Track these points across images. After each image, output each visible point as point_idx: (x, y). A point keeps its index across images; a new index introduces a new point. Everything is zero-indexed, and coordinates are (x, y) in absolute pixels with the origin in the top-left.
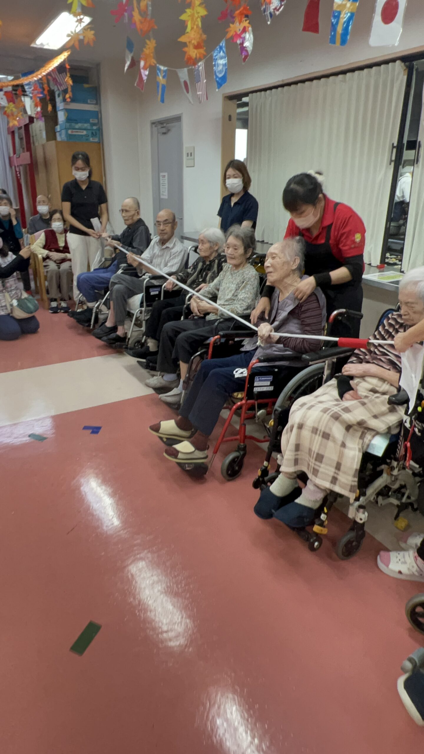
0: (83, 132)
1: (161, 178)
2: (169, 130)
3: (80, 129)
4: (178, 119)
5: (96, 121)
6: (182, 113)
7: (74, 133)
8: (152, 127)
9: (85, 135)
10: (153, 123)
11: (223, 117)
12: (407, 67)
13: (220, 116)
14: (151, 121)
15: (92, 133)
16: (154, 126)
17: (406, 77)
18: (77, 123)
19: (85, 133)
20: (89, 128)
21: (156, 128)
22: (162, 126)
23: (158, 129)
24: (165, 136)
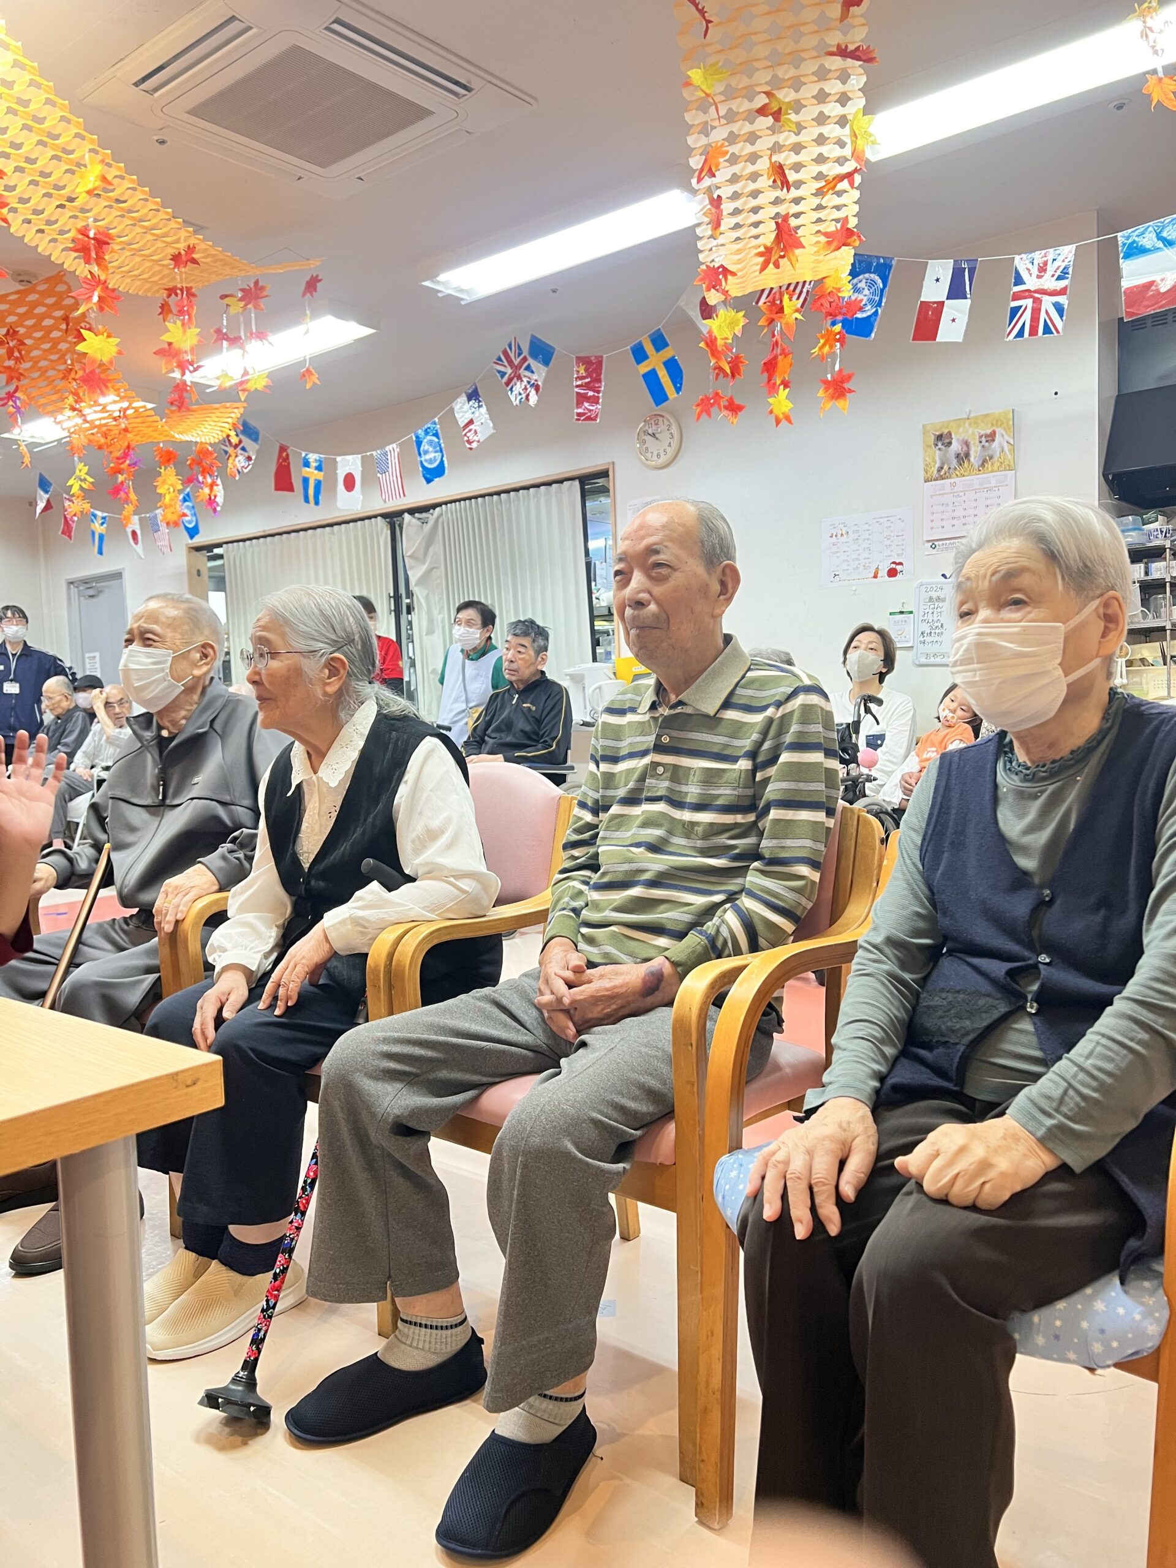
2: (100, 592)
4: (118, 575)
6: (123, 569)
8: (69, 588)
10: (70, 583)
11: (189, 572)
12: (389, 523)
13: (185, 570)
14: (67, 579)
16: (72, 586)
17: (389, 532)
21: (76, 590)
22: (88, 586)
23: (79, 591)
24: (94, 600)
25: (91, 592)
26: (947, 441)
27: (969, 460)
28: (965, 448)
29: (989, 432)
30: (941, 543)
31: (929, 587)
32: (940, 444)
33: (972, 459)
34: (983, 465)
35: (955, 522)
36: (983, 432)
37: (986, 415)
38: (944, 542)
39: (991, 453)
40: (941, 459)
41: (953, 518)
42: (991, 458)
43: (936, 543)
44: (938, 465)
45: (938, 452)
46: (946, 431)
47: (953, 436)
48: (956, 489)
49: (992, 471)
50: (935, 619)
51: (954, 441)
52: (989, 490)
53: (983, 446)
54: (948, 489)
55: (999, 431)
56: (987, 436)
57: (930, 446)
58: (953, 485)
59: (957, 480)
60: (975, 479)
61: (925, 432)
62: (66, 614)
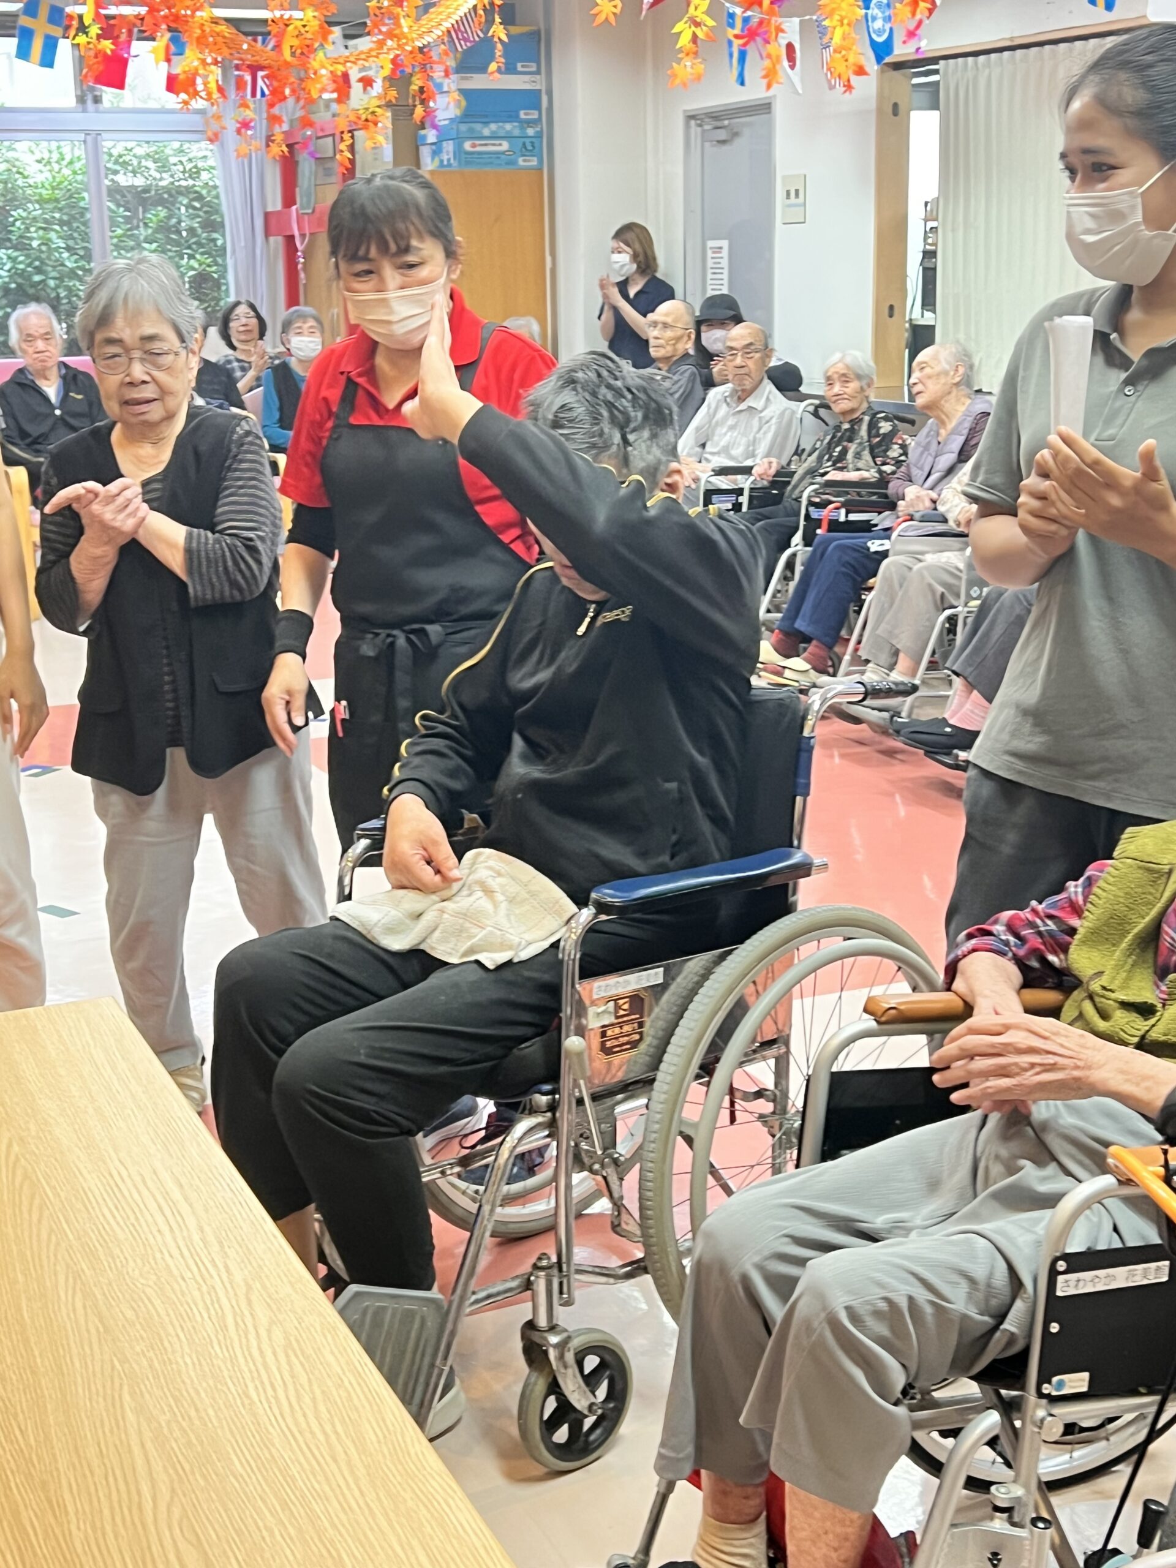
0: (500, 145)
1: (710, 254)
2: (736, 134)
3: (494, 137)
5: (534, 115)
6: (775, 96)
7: (479, 149)
8: (687, 127)
9: (503, 153)
10: (690, 117)
11: (880, 110)
13: (873, 104)
14: (685, 111)
15: (524, 144)
16: (693, 122)
18: (486, 123)
19: (505, 146)
20: (517, 132)
21: (699, 129)
22: (719, 124)
23: (704, 131)
24: (725, 148)
25: (722, 135)
62: (679, 170)
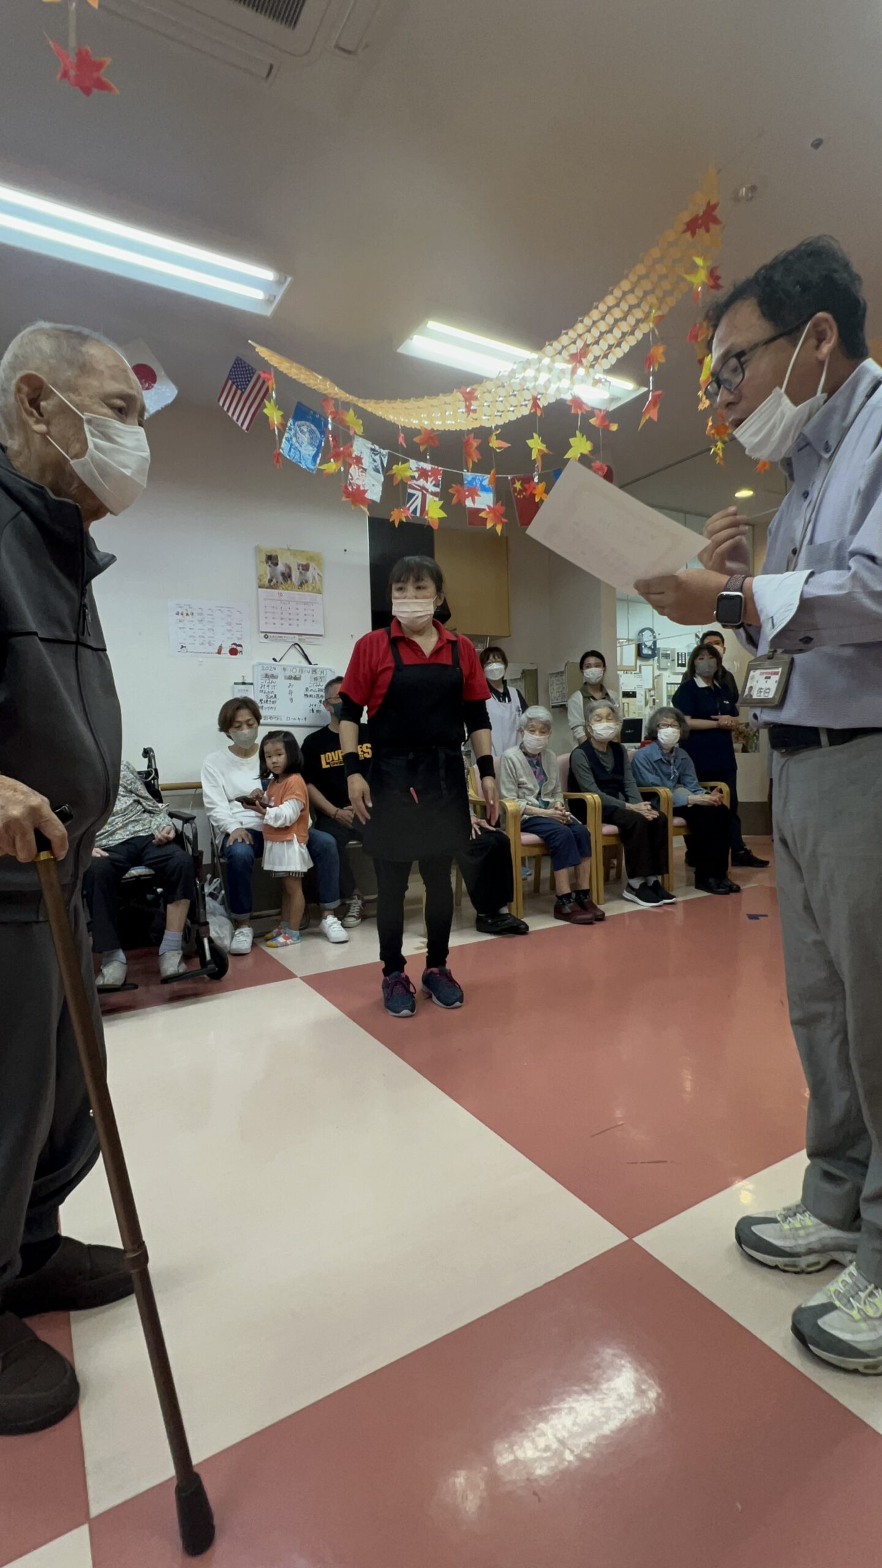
26: (275, 561)
27: (291, 580)
28: (288, 570)
29: (304, 563)
30: (272, 635)
31: (265, 666)
32: (270, 563)
33: (293, 579)
34: (301, 584)
35: (283, 621)
36: (300, 562)
37: (303, 551)
38: (275, 635)
39: (306, 578)
40: (271, 574)
41: (282, 619)
42: (307, 582)
43: (269, 635)
44: (269, 577)
45: (268, 568)
46: (274, 554)
47: (279, 559)
48: (282, 598)
49: (308, 591)
50: (270, 690)
51: (279, 563)
52: (305, 603)
53: (301, 573)
54: (277, 597)
55: (312, 565)
56: (303, 566)
57: (261, 562)
58: (280, 594)
59: (282, 591)
60: (296, 594)
61: (258, 550)
